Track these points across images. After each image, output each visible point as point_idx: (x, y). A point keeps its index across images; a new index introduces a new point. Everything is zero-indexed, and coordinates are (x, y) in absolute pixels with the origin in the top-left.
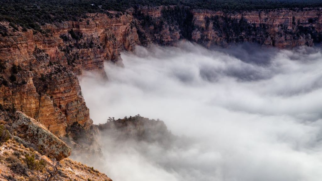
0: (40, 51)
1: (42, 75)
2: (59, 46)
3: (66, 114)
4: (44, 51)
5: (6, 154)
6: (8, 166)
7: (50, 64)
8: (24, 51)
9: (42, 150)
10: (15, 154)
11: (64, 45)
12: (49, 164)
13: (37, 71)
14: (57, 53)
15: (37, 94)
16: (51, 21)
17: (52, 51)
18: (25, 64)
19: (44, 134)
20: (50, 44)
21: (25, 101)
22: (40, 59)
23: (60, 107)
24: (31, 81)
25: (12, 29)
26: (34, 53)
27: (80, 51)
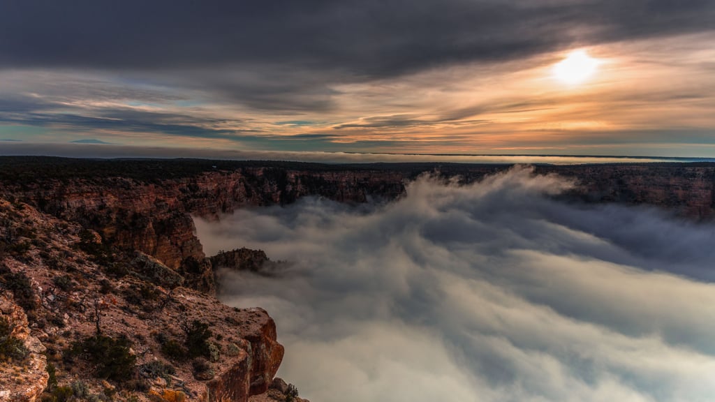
0: (160, 201)
1: (161, 220)
2: (178, 197)
3: (182, 251)
4: (164, 201)
5: (122, 287)
6: (124, 298)
7: (170, 211)
8: (145, 201)
9: (157, 282)
10: (131, 287)
11: (182, 196)
12: (163, 293)
13: (156, 216)
14: (176, 202)
15: (155, 236)
16: (171, 178)
17: (171, 201)
18: (145, 212)
19: (160, 268)
20: (170, 195)
21: (144, 242)
22: (159, 207)
23: (177, 245)
24: (151, 225)
25: (135, 184)
26: (155, 203)
27: (196, 200)
